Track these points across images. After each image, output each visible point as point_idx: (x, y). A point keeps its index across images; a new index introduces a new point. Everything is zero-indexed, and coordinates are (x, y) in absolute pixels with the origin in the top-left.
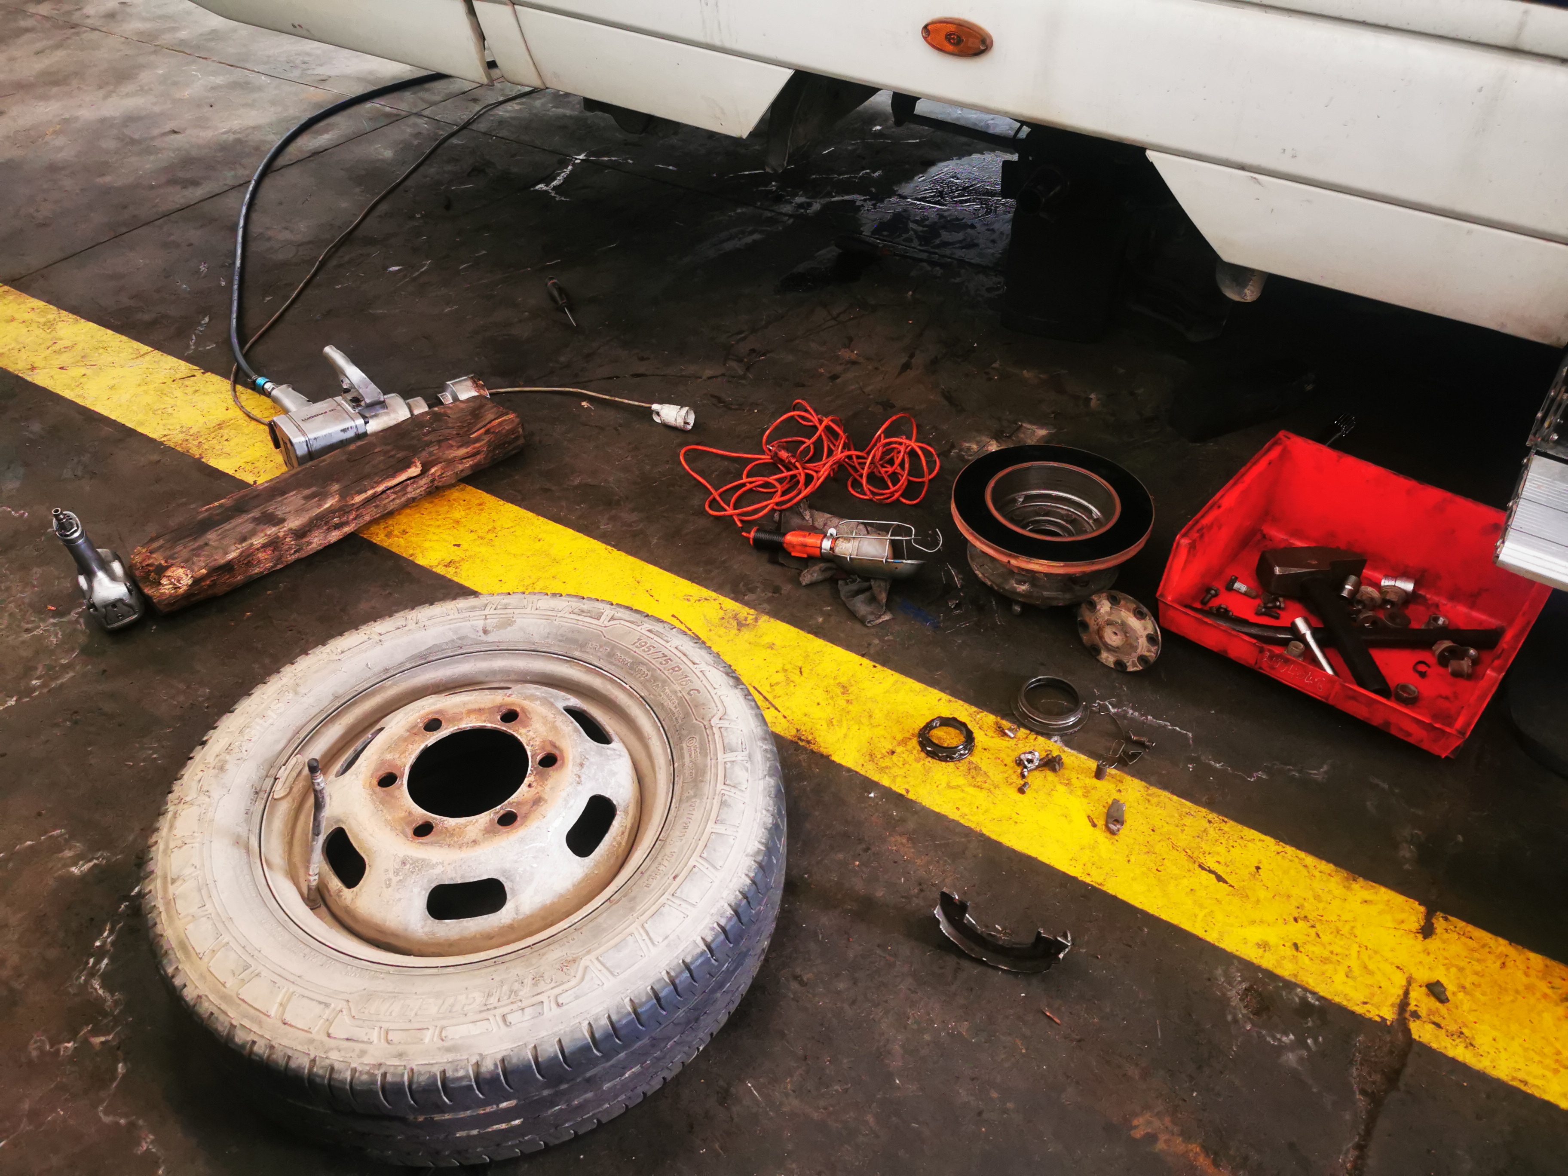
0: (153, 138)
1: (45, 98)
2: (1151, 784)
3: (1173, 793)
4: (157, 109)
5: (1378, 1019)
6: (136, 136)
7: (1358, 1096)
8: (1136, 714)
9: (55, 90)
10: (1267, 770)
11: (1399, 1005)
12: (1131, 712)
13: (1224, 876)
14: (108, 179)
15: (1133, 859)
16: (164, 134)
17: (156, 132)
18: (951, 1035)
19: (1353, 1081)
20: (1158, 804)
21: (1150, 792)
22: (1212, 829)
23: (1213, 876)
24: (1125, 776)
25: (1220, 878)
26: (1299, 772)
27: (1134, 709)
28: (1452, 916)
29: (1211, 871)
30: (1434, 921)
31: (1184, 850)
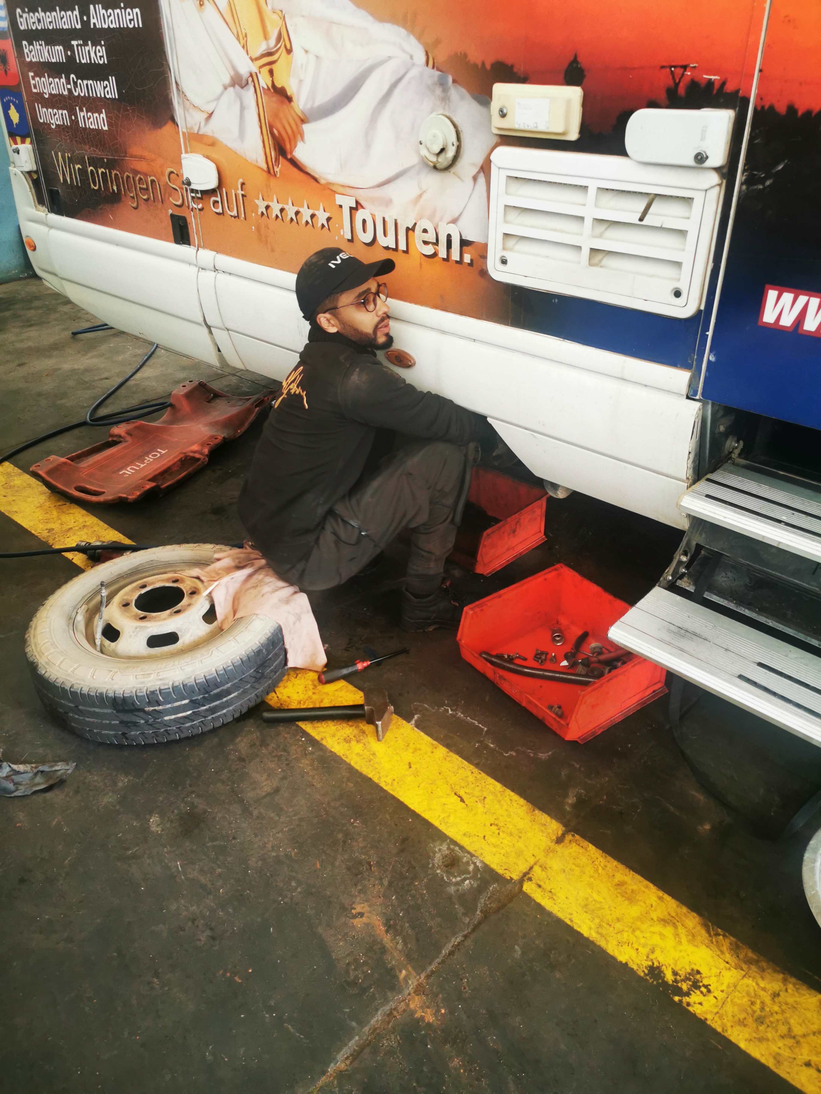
0: (94, 381)
1: (50, 357)
2: (451, 751)
3: (460, 756)
4: (102, 366)
5: (509, 878)
6: (86, 380)
7: (478, 912)
8: (462, 715)
9: (55, 353)
10: (517, 751)
11: (524, 873)
12: (460, 714)
13: (465, 800)
14: (63, 402)
15: (421, 786)
16: (102, 379)
17: (96, 378)
18: (286, 856)
19: (479, 905)
20: (449, 761)
21: (449, 755)
22: (471, 776)
23: (459, 799)
24: (439, 745)
25: (462, 800)
26: (534, 754)
27: (462, 713)
28: (577, 834)
29: (459, 797)
30: (566, 836)
31: (451, 785)
